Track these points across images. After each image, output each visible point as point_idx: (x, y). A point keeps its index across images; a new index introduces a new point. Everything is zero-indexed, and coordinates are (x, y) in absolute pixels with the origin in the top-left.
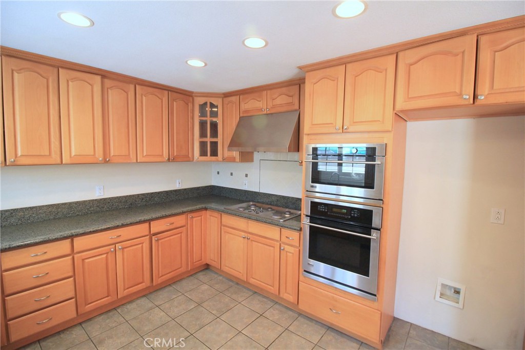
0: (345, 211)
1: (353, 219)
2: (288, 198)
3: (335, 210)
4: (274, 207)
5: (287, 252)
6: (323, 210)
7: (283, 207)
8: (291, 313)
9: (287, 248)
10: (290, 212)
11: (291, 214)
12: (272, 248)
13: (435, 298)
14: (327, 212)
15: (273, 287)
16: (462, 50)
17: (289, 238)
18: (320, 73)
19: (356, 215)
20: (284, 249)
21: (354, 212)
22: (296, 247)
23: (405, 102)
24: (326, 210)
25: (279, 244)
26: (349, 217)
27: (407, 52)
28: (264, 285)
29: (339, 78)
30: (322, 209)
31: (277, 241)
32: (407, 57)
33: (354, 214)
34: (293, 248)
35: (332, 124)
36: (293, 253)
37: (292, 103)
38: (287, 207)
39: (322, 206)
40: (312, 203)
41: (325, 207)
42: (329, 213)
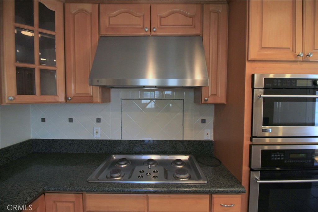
0: (304, 155)
2: (165, 142)
3: (292, 156)
6: (279, 158)
11: (182, 162)
24: (282, 158)
26: (310, 161)
30: (277, 157)
37: (191, 25)
38: (165, 152)
39: (277, 154)
40: (264, 152)
41: (281, 154)
42: (286, 161)
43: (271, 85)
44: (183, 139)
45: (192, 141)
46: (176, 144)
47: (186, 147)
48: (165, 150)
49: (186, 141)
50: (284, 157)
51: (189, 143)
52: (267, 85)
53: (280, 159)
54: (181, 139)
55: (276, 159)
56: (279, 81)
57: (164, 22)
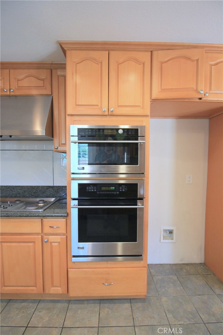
0: (114, 188)
1: (122, 194)
2: (38, 187)
3: (103, 188)
4: (21, 199)
5: (51, 243)
6: (92, 190)
7: (32, 197)
8: (59, 305)
9: (52, 238)
10: (43, 201)
11: (44, 202)
12: (31, 244)
13: (160, 241)
14: (97, 191)
15: (36, 286)
16: (197, 58)
17: (52, 227)
18: (83, 54)
19: (123, 190)
20: (48, 241)
21: (122, 187)
22: (64, 235)
23: (159, 92)
24: (95, 190)
25: (41, 236)
26: (118, 193)
27: (159, 52)
28: (24, 288)
29: (103, 63)
30: (91, 189)
31: (38, 234)
32: (159, 56)
33: (122, 189)
34: (59, 237)
35: (97, 105)
36: (59, 243)
37: (43, 87)
38: (38, 196)
39: (91, 187)
40: (80, 185)
41: (94, 187)
42: (98, 193)
43: (83, 133)
44: (54, 185)
45: (60, 186)
46: (47, 188)
47: (56, 191)
48: (37, 195)
49: (56, 186)
50: (96, 189)
51: (58, 188)
52: (80, 133)
53: (94, 191)
54: (52, 185)
55: (90, 190)
56: (90, 130)
57: (21, 84)
